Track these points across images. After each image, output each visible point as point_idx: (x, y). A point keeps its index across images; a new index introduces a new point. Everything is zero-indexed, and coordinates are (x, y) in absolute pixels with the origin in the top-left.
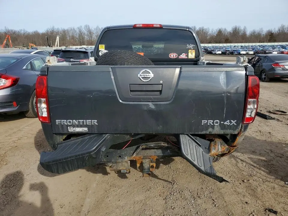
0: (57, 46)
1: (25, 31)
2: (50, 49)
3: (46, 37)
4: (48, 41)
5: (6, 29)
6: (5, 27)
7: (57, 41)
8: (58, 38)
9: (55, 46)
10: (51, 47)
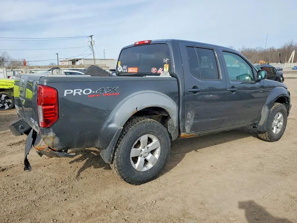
0: (291, 62)
1: (261, 48)
2: (281, 65)
3: (279, 53)
4: (280, 57)
5: (243, 49)
6: (243, 46)
7: (291, 56)
8: (293, 53)
9: (288, 62)
10: (282, 64)
